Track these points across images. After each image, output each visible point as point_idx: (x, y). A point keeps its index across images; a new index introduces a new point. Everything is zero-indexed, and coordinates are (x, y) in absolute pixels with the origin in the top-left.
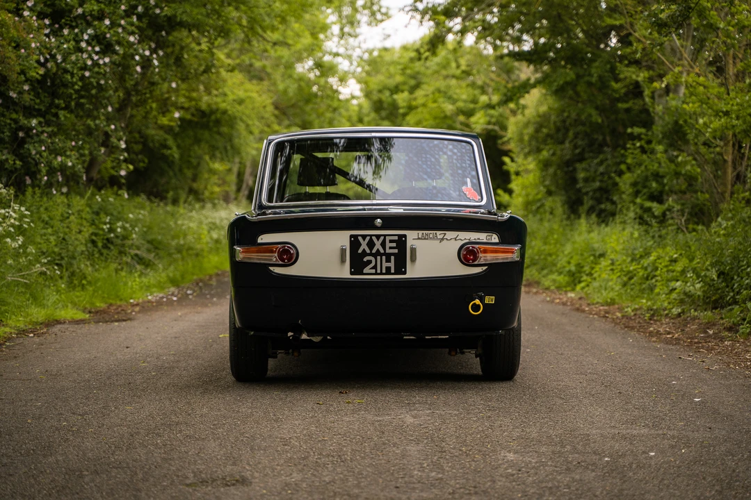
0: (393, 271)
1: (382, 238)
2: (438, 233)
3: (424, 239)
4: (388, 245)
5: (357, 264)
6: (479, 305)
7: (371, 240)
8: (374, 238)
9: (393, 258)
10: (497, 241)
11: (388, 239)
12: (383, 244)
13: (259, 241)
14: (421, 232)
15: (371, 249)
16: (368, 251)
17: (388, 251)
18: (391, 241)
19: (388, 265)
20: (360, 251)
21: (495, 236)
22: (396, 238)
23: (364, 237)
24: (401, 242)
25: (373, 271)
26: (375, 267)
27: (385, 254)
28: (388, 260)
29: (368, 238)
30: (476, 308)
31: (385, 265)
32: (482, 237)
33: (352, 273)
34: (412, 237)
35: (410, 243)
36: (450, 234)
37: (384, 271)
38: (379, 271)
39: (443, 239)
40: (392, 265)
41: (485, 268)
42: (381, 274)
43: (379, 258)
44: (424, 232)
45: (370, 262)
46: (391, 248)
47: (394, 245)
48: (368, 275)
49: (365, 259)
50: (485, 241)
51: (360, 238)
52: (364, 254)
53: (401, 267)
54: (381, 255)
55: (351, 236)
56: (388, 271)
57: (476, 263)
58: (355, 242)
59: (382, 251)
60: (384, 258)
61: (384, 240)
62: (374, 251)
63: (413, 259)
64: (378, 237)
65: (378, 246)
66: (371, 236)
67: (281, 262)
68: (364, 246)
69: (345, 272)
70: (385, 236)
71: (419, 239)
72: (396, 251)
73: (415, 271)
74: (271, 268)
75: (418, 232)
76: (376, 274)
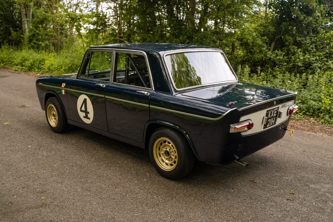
9: (274, 118)
12: (274, 112)
13: (240, 121)
17: (274, 115)
20: (268, 117)
24: (278, 110)
31: (272, 121)
33: (264, 128)
36: (288, 104)
37: (272, 124)
39: (286, 106)
44: (283, 104)
45: (269, 122)
48: (268, 128)
51: (269, 111)
62: (271, 117)
63: (280, 117)
64: (273, 109)
66: (272, 109)
67: (247, 130)
68: (269, 114)
71: (281, 107)
73: (277, 122)
74: (241, 133)
76: (270, 126)
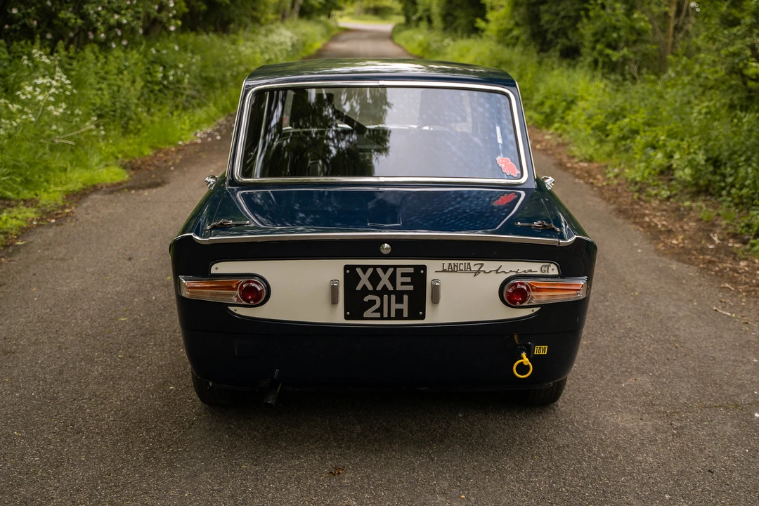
0: (405, 315)
1: (390, 271)
2: (472, 263)
3: (452, 271)
4: (399, 279)
5: (355, 305)
6: (528, 366)
7: (375, 273)
8: (379, 271)
9: (406, 298)
10: (556, 272)
11: (399, 271)
12: (393, 279)
13: (213, 271)
14: (447, 262)
15: (375, 286)
16: (370, 288)
17: (399, 288)
18: (403, 275)
19: (399, 306)
20: (359, 288)
21: (553, 266)
22: (411, 270)
23: (365, 268)
24: (419, 276)
25: (378, 315)
26: (380, 310)
27: (395, 292)
28: (399, 301)
29: (370, 271)
30: (523, 369)
31: (394, 306)
32: (535, 268)
33: (347, 317)
34: (434, 268)
35: (431, 276)
36: (489, 265)
37: (393, 315)
38: (385, 315)
39: (478, 272)
40: (405, 306)
41: (536, 309)
42: (389, 318)
43: (386, 297)
44: (452, 262)
45: (373, 302)
46: (403, 284)
47: (408, 279)
48: (370, 320)
49: (366, 299)
50: (539, 273)
51: (359, 270)
52: (365, 291)
53: (417, 308)
54: (389, 293)
55: (346, 267)
56: (399, 315)
57: (525, 304)
58: (351, 276)
59: (390, 288)
60: (393, 297)
61: (394, 274)
62: (379, 288)
63: (435, 300)
64: (385, 268)
65: (385, 280)
66: (375, 267)
67: (244, 303)
68: (364, 280)
69: (337, 316)
70: (395, 267)
71: (444, 271)
72: (411, 288)
73: (436, 315)
74: (232, 309)
75: (443, 262)
76: (382, 318)
